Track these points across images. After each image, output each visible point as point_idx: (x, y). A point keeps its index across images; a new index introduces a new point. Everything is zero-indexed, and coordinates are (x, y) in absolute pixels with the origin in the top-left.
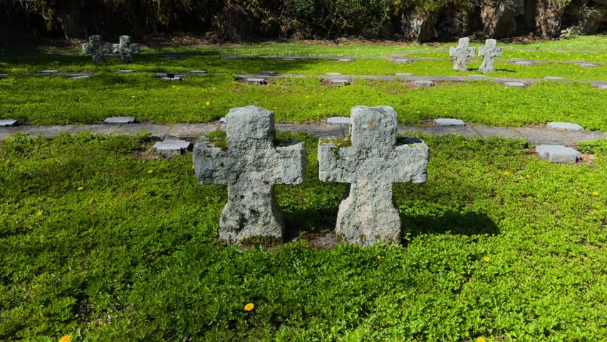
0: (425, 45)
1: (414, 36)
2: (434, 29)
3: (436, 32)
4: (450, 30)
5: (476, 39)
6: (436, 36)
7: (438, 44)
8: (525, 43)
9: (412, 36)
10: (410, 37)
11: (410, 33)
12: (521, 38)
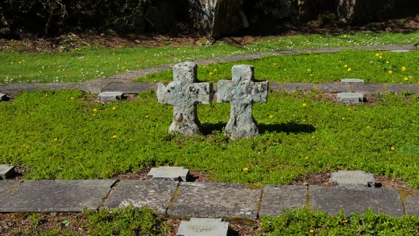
0: (221, 43)
1: (208, 26)
2: (242, 13)
3: (245, 19)
4: (275, 12)
5: (321, 26)
6: (246, 24)
7: (250, 39)
8: (407, 31)
9: (205, 26)
10: (202, 27)
11: (203, 22)
12: (402, 21)
